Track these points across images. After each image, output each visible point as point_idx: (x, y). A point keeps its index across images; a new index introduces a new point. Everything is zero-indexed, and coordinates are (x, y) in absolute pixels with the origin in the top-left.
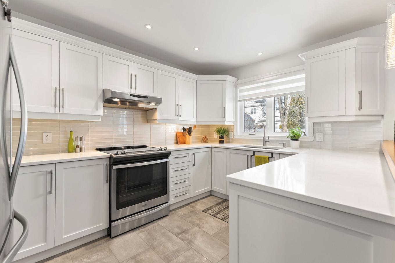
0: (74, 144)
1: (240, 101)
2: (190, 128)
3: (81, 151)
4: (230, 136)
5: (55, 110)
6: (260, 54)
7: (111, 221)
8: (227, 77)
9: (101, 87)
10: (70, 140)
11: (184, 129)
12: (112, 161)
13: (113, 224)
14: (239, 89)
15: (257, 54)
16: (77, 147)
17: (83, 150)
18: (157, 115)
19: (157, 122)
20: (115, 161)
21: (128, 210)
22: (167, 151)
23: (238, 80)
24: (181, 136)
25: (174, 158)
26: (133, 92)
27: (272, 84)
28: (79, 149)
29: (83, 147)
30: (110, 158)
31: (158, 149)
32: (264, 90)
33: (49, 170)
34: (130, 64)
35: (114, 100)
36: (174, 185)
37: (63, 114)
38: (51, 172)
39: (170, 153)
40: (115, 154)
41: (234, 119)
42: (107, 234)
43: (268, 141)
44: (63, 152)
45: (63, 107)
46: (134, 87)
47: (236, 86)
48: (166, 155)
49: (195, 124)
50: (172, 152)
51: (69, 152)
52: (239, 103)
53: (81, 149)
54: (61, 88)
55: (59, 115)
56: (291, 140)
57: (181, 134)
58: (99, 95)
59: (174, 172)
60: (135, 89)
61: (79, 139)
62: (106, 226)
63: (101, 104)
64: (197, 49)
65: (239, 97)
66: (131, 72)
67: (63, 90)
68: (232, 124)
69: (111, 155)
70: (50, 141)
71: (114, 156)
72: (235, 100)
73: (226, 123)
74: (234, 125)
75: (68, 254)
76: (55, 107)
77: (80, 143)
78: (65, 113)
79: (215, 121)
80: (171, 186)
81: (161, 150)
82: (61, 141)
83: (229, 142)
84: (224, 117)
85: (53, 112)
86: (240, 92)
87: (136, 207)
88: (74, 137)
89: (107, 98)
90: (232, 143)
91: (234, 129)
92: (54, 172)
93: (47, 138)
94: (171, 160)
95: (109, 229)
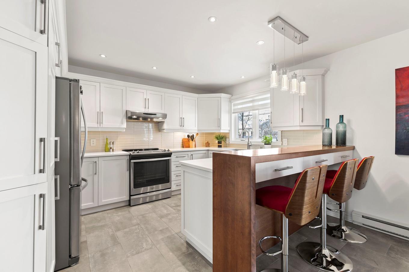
0: (109, 146)
1: (234, 113)
2: (193, 136)
3: (113, 151)
4: (227, 141)
5: (98, 125)
6: (243, 77)
7: (130, 196)
8: (221, 95)
9: (125, 109)
10: (107, 144)
11: (188, 136)
12: (131, 157)
13: (132, 197)
14: (233, 104)
15: (241, 77)
16: (111, 148)
17: (114, 150)
18: (165, 126)
19: (165, 131)
20: (132, 157)
21: (142, 190)
22: (169, 152)
23: (232, 96)
24: (186, 141)
25: (176, 158)
26: (146, 111)
27: (255, 100)
28: (111, 150)
29: (114, 148)
30: (130, 155)
31: (163, 151)
32: (251, 104)
33: (95, 161)
34: (145, 91)
35: (133, 117)
36: (175, 177)
37: (102, 127)
38: (96, 162)
39: (171, 154)
40: (133, 153)
41: (229, 128)
42: (128, 204)
43: (251, 146)
44: (102, 151)
45: (102, 123)
46: (147, 107)
47: (230, 101)
48: (169, 155)
49: (197, 132)
50: (173, 153)
51: (106, 152)
52: (233, 115)
53: (113, 149)
54: (101, 111)
55: (100, 128)
56: (265, 144)
57: (187, 140)
58: (124, 114)
59: (175, 167)
60: (148, 108)
61: (112, 143)
62: (128, 199)
63: (125, 120)
64: (193, 77)
65: (233, 110)
66: (145, 97)
67: (102, 112)
68: (227, 132)
69: (130, 154)
70: (95, 145)
71: (132, 154)
72: (230, 112)
73: (222, 131)
74: (229, 133)
75: (106, 212)
76: (98, 123)
77: (112, 146)
78: (103, 127)
79: (213, 129)
80: (173, 177)
81: (165, 151)
82: (101, 144)
83: (226, 146)
84: (219, 126)
85: (97, 126)
86: (234, 106)
87: (149, 188)
88: (108, 142)
89: (129, 116)
90: (229, 147)
91: (229, 136)
92: (97, 162)
93: (93, 142)
94: (173, 158)
95: (130, 201)
